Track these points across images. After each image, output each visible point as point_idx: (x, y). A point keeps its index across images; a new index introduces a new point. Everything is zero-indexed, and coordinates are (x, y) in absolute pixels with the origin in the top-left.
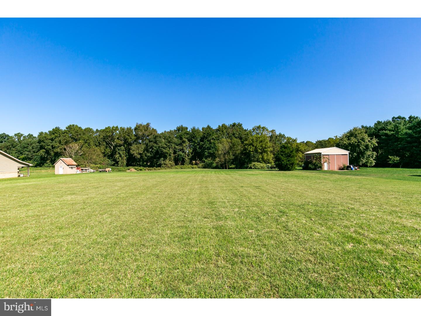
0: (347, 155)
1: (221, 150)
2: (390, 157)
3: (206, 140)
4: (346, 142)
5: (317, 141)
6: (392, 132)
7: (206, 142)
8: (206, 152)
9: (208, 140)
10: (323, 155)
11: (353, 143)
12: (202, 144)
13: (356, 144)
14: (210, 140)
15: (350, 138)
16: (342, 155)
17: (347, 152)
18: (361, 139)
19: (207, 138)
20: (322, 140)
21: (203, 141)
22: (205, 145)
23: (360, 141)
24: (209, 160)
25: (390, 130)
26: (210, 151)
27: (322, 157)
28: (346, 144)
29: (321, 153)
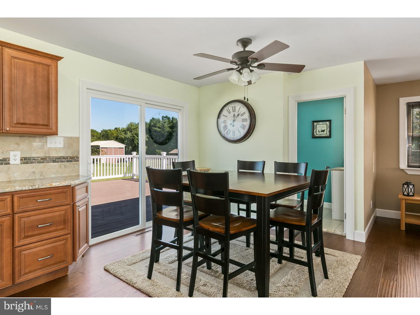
0: (123, 148)
2: (157, 151)
4: (123, 136)
5: (102, 130)
6: (160, 130)
10: (101, 148)
11: (128, 137)
13: (131, 138)
15: (127, 132)
16: (119, 148)
17: (123, 146)
18: (135, 134)
20: (108, 130)
23: (134, 135)
25: (159, 128)
27: (100, 150)
28: (123, 137)
29: (100, 146)
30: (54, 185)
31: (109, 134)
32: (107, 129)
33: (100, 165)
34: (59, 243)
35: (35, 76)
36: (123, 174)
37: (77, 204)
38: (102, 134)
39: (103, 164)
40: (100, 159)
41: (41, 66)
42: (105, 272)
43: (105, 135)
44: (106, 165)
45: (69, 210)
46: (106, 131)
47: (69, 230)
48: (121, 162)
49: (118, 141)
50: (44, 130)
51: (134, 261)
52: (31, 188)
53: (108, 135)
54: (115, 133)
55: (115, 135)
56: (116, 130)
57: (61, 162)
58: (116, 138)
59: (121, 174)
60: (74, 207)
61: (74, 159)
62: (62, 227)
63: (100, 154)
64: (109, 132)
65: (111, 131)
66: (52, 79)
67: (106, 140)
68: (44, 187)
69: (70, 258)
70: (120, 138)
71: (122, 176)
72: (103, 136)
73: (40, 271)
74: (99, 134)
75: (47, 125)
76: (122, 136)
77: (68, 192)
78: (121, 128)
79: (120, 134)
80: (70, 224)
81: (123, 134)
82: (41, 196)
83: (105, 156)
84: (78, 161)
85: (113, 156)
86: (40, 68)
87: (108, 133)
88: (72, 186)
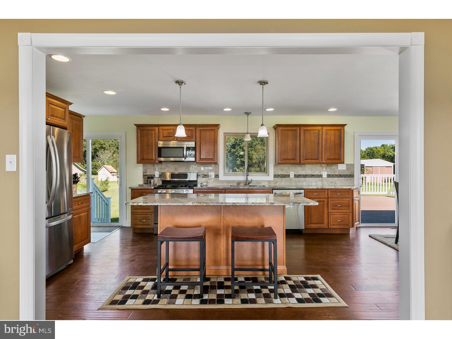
0: (391, 167)
1: (255, 158)
3: (238, 146)
5: (367, 148)
7: (238, 149)
8: (238, 160)
9: (241, 147)
10: (366, 167)
12: (233, 151)
14: (243, 147)
16: (386, 167)
17: (392, 165)
19: (239, 145)
20: (374, 147)
21: (234, 148)
22: (237, 153)
24: (241, 169)
26: (242, 159)
27: (365, 169)
28: (392, 155)
29: (364, 165)
30: (344, 187)
31: (375, 152)
32: (372, 147)
33: (365, 184)
34: (346, 216)
35: (335, 136)
36: (388, 191)
37: (354, 199)
38: (367, 152)
39: (368, 183)
40: (365, 177)
41: (337, 131)
42: (370, 237)
43: (370, 153)
44: (371, 185)
45: (351, 201)
46: (371, 149)
47: (351, 210)
48: (388, 182)
49: (385, 159)
50: (338, 161)
51: (388, 237)
52: (335, 188)
53: (373, 153)
54: (382, 150)
55: (381, 153)
56: (383, 147)
57: (345, 177)
58: (382, 157)
59: (385, 191)
60: (353, 200)
61: (352, 176)
62: (347, 208)
63: (365, 173)
64: (375, 150)
65: (377, 149)
66: (342, 136)
67: (372, 159)
68: (339, 188)
69: (351, 225)
70: (388, 156)
71: (386, 193)
72: (368, 154)
73: (338, 226)
74: (364, 152)
75: (339, 159)
76: (390, 154)
77: (350, 192)
78: (388, 145)
79: (388, 152)
80: (351, 208)
81: (392, 152)
82: (339, 192)
83: (369, 174)
84: (354, 177)
85: (379, 175)
86: (337, 132)
87: (373, 151)
88: (352, 189)
